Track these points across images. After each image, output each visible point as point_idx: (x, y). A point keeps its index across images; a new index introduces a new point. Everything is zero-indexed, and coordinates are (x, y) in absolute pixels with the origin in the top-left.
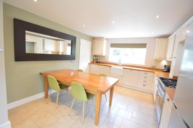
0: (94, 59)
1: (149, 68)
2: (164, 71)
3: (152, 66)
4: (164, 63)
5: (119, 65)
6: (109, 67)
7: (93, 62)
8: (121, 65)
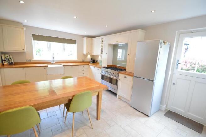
0: (3, 59)
1: (81, 62)
2: (91, 62)
3: (82, 60)
4: (89, 57)
5: (52, 63)
6: (44, 67)
7: (3, 65)
8: (54, 62)
